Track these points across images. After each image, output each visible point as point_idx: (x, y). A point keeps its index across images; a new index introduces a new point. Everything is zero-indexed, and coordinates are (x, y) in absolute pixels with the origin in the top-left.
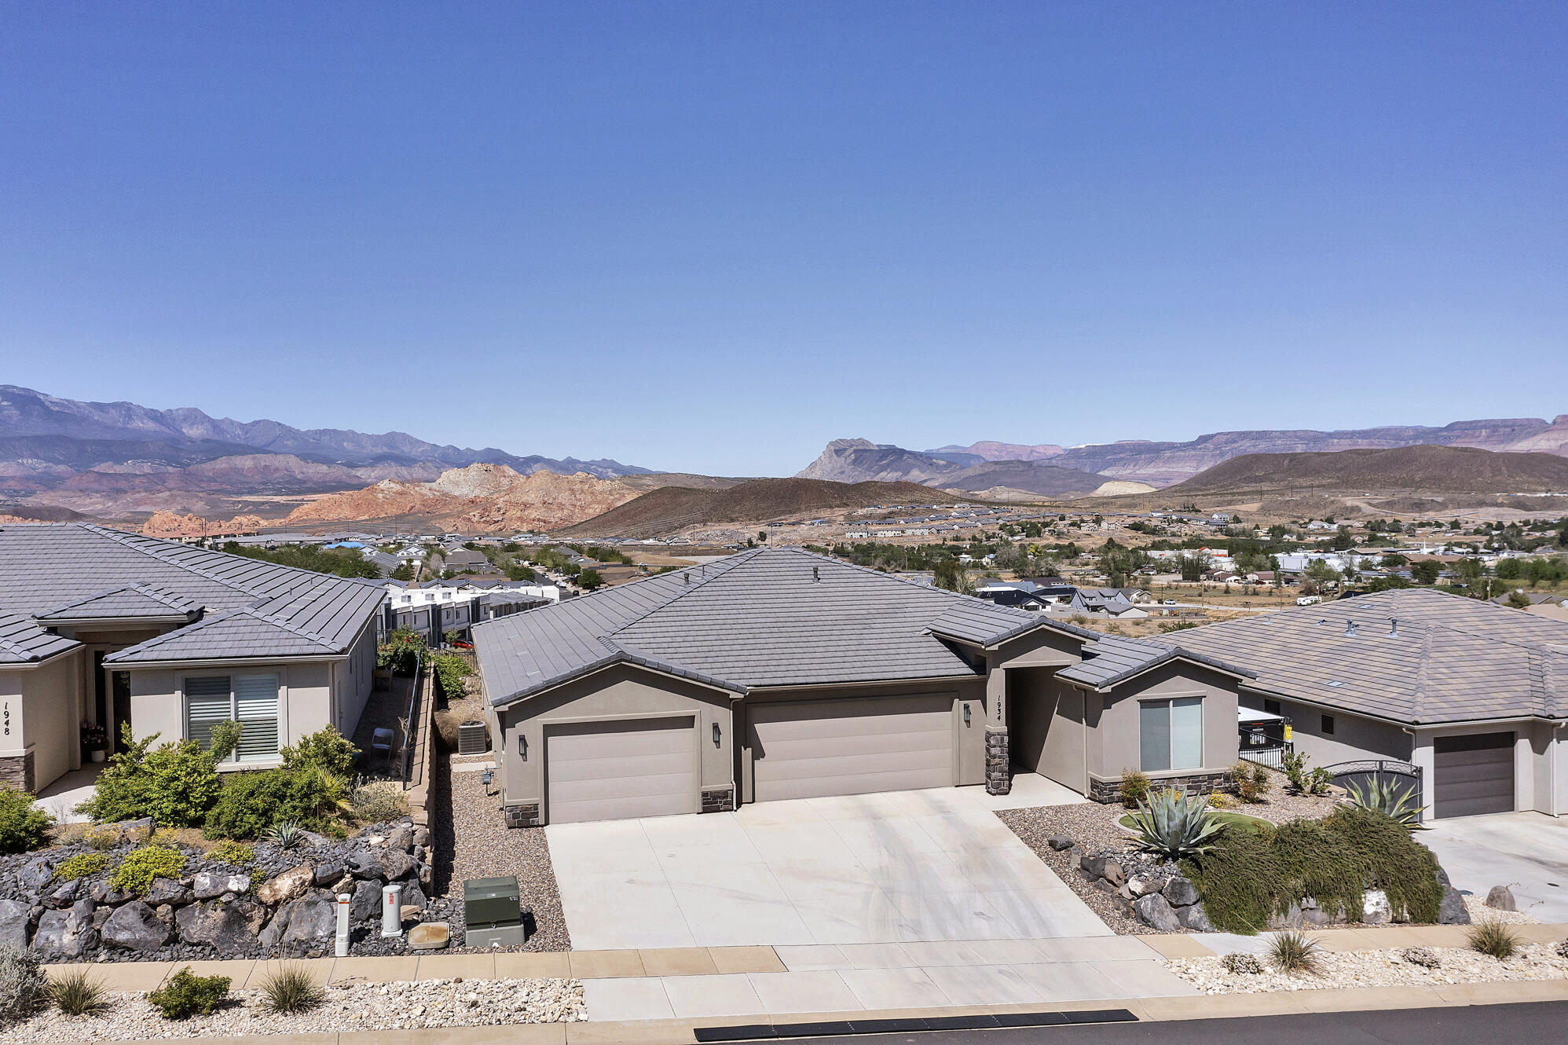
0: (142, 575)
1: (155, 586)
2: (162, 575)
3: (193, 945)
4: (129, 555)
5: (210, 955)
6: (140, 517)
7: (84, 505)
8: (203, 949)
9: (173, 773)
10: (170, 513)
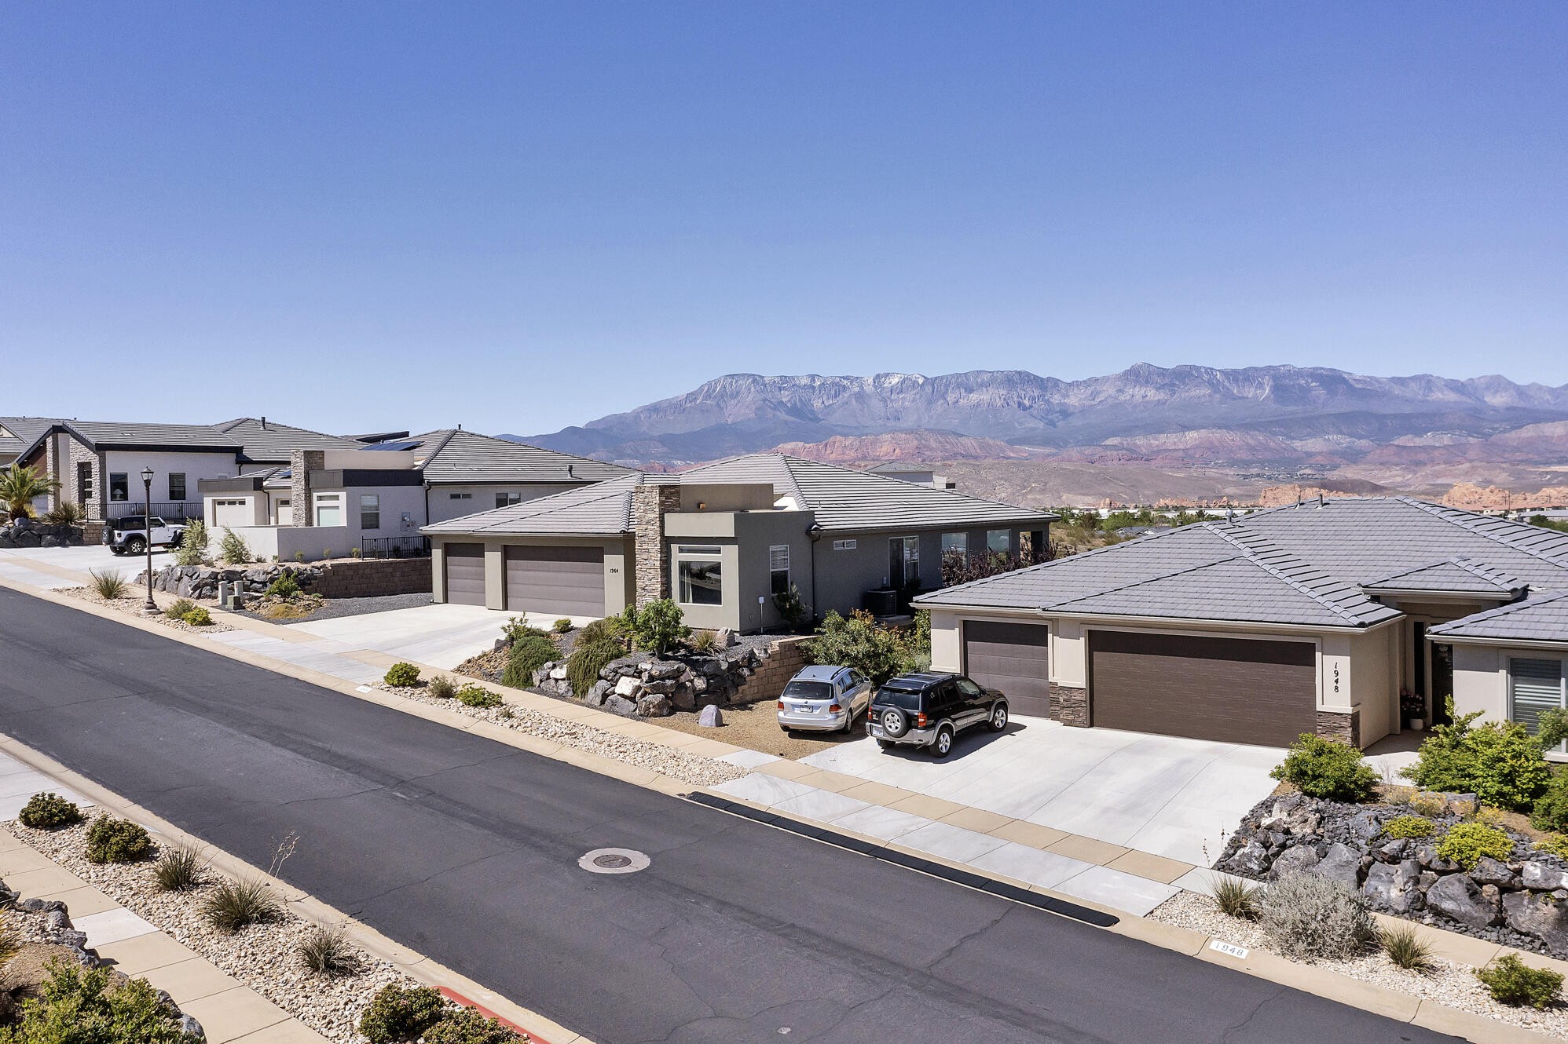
0: (1461, 549)
1: (1475, 561)
2: (1482, 550)
3: (1521, 933)
4: (1447, 529)
5: (1540, 949)
6: (1439, 489)
7: (1384, 478)
8: (1532, 941)
9: (1499, 753)
10: (1470, 485)
